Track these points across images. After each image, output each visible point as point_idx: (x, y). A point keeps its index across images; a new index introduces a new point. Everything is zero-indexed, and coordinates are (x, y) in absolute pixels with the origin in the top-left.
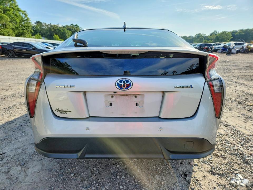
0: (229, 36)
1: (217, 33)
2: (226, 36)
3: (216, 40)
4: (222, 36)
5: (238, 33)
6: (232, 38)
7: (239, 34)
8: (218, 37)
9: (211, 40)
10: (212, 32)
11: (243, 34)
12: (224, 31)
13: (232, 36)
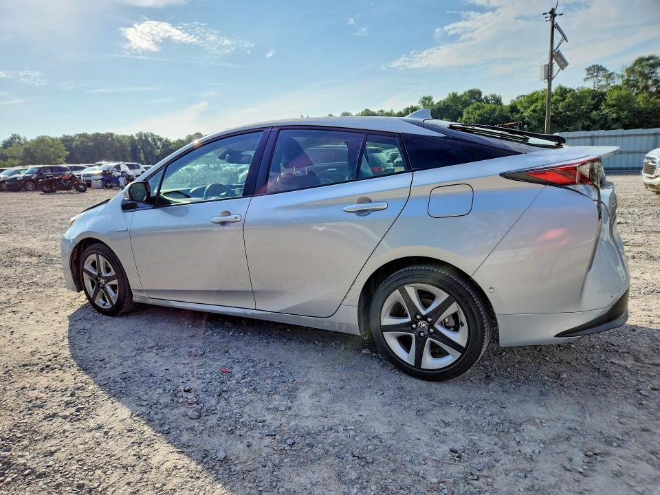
0: (60, 149)
1: (22, 141)
2: (52, 150)
3: (28, 159)
4: (41, 150)
5: (78, 143)
6: (68, 153)
7: (81, 143)
8: (32, 151)
9: (15, 158)
10: (7, 137)
11: (91, 144)
12: (43, 137)
13: (66, 150)
